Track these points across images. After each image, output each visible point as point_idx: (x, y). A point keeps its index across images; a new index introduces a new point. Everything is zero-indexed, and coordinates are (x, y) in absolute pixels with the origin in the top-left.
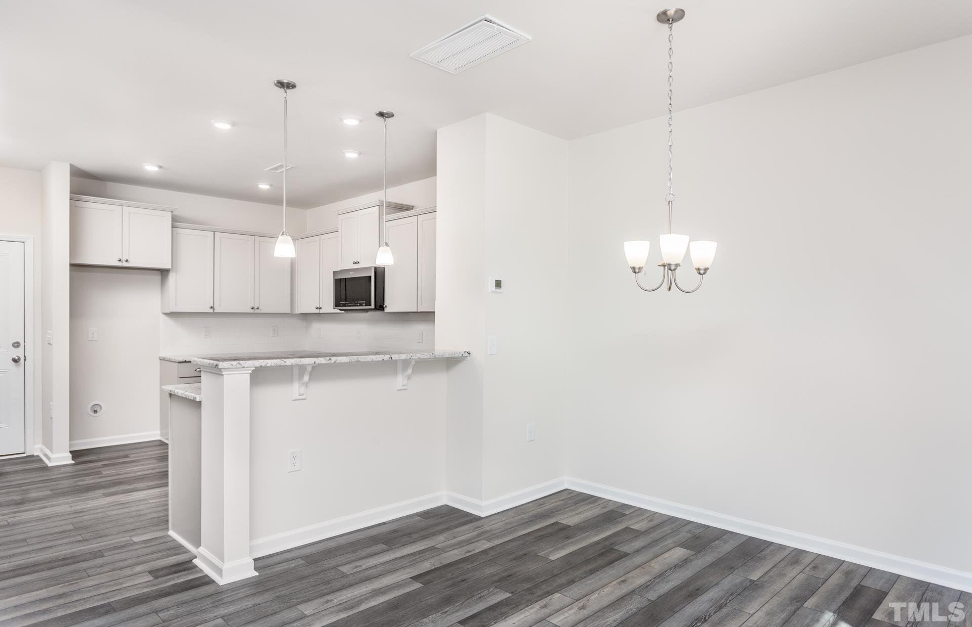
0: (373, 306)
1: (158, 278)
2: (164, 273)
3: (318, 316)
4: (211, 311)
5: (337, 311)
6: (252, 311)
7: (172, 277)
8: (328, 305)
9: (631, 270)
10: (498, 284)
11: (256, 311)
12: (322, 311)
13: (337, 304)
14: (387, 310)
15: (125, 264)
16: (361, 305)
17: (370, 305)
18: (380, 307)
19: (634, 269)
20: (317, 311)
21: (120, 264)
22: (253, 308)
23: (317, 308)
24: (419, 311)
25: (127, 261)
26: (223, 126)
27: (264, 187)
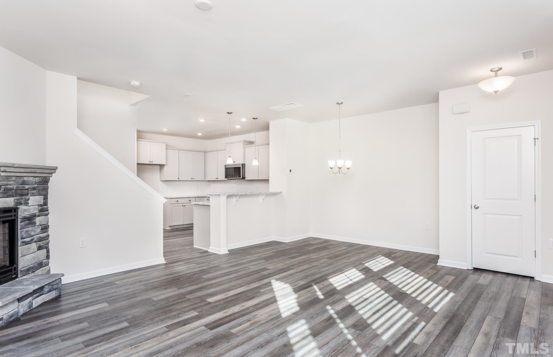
0: (241, 178)
1: (159, 167)
2: (161, 166)
3: (216, 181)
4: (178, 180)
5: (226, 179)
6: (192, 180)
7: (165, 167)
8: (222, 176)
9: (330, 168)
10: (290, 171)
11: (193, 180)
12: (218, 180)
13: (226, 177)
14: (246, 179)
15: (151, 163)
16: (236, 177)
17: (240, 177)
18: (244, 178)
19: (331, 168)
20: (217, 179)
21: (150, 163)
22: (192, 179)
23: (216, 178)
24: (259, 179)
25: (152, 162)
26: (202, 121)
27: (200, 134)
